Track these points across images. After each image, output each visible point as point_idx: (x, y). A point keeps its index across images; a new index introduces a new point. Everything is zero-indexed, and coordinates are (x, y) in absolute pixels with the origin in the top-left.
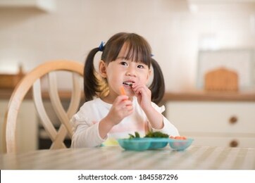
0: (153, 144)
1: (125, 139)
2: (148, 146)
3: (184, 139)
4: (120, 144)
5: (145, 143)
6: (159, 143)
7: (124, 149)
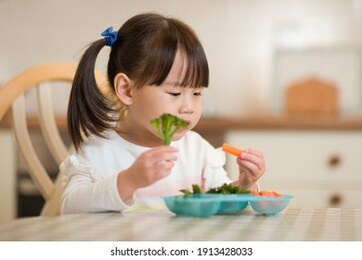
0: (225, 204)
1: (176, 197)
2: (216, 209)
3: (276, 195)
4: (167, 205)
5: (212, 203)
6: (235, 203)
7: (174, 215)
